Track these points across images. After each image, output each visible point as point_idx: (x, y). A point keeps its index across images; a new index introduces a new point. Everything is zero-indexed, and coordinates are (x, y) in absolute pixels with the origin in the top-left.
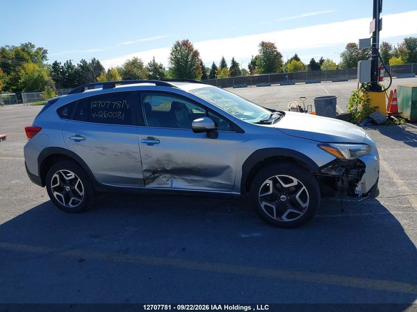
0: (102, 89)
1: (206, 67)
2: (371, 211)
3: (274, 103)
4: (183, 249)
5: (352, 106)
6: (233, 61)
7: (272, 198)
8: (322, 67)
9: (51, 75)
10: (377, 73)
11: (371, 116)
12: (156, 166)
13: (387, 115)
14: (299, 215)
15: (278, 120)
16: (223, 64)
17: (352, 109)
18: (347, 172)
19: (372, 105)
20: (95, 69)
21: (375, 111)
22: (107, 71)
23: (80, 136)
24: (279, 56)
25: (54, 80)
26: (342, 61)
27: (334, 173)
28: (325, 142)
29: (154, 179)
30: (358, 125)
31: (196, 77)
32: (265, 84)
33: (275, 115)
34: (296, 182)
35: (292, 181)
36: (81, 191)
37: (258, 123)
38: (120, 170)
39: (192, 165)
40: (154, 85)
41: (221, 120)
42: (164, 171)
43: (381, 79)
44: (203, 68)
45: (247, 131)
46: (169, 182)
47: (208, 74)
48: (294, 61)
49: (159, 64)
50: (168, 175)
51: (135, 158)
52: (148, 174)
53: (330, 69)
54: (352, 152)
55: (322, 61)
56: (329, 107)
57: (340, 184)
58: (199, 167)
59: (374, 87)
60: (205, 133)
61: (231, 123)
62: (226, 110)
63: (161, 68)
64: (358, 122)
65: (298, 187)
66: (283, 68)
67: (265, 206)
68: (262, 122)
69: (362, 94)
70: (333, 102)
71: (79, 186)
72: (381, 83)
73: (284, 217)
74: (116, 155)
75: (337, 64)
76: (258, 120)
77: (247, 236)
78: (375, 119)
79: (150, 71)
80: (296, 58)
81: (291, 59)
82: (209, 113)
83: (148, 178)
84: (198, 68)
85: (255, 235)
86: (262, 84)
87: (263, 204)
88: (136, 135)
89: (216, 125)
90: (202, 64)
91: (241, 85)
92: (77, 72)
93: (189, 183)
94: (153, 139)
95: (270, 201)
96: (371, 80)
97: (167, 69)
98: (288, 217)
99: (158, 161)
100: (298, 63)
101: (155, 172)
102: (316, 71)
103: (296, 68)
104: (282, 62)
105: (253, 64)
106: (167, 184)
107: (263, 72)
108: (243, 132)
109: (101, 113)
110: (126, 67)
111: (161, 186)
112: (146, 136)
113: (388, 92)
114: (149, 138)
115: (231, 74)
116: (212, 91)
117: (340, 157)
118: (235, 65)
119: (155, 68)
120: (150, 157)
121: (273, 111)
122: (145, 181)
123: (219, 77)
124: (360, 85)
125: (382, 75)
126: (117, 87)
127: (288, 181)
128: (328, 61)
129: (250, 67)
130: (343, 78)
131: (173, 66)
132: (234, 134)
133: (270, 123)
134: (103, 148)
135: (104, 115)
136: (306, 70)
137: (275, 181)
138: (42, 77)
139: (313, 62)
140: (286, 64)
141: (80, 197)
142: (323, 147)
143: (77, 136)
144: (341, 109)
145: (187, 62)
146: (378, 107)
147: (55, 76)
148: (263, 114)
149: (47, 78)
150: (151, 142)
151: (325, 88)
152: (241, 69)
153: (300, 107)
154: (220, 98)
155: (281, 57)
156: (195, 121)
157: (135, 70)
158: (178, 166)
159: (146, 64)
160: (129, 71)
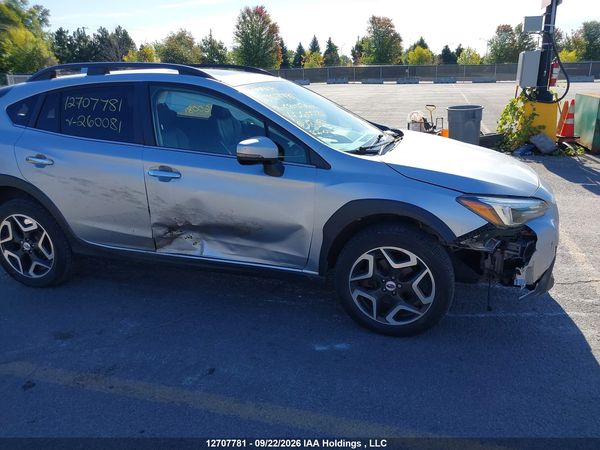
0: (85, 75)
1: (289, 49)
2: (534, 310)
3: (386, 111)
4: (212, 371)
5: (505, 124)
6: (330, 42)
7: (372, 285)
8: (459, 59)
9: (53, 49)
10: (548, 72)
11: (533, 140)
12: (174, 218)
13: (557, 140)
14: (415, 315)
15: (390, 146)
16: (315, 47)
17: (504, 127)
18: (503, 246)
19: (536, 122)
20: (120, 44)
21: (539, 132)
22: (138, 47)
23: (45, 158)
24: (397, 38)
25: (57, 57)
26: (489, 52)
27: (480, 247)
28: (470, 192)
29: (170, 240)
30: (512, 154)
31: (273, 64)
32: (375, 80)
33: (387, 137)
34: (414, 260)
35: (407, 259)
36: (50, 252)
37: (356, 152)
38: (115, 220)
39: (237, 221)
40: (176, 72)
41: (291, 143)
42: (188, 227)
43: (553, 83)
44: (284, 50)
45: (335, 165)
46: (198, 246)
47: (292, 60)
48: (419, 48)
49: (218, 42)
50: (195, 235)
51: (139, 203)
52: (160, 231)
53: (470, 62)
54: (516, 213)
55: (460, 51)
56: (471, 123)
57: (488, 263)
58: (249, 224)
59: (542, 95)
60: (261, 166)
61: (308, 150)
62: (300, 124)
63: (221, 47)
64: (512, 148)
65: (418, 268)
66: (403, 58)
67: (359, 297)
68: (362, 151)
69: (522, 104)
70: (477, 115)
71: (46, 243)
72: (552, 89)
73: (390, 319)
74: (105, 195)
75: (481, 56)
76: (356, 146)
77: (325, 348)
78: (538, 145)
79: (204, 51)
80: (422, 44)
81: (415, 46)
82: (270, 129)
83: (160, 237)
84: (276, 50)
85: (338, 346)
86: (369, 80)
87: (355, 294)
88: (140, 161)
89: (281, 151)
90: (282, 44)
91: (339, 80)
92: (92, 46)
93: (232, 250)
94: (169, 170)
95: (367, 290)
96: (538, 84)
97: (230, 50)
98: (397, 317)
99: (177, 209)
100: (425, 51)
101: (174, 229)
102: (450, 66)
103: (422, 59)
104: (401, 48)
105: (358, 50)
106: (194, 249)
107: (372, 63)
108: (327, 166)
109: (82, 119)
110: (168, 44)
111: (184, 252)
112: (157, 165)
113: (562, 104)
114: (163, 169)
115: (326, 62)
116: (281, 89)
117: (494, 221)
118: (332, 48)
119: (212, 48)
120: (163, 202)
121: (383, 128)
122: (155, 242)
123: (307, 65)
124: (520, 90)
125: (554, 76)
126: (112, 73)
127: (400, 257)
128: (469, 51)
129: (353, 54)
130: (488, 78)
131: (239, 45)
132: (312, 169)
133: (375, 153)
134: (84, 182)
135: (87, 122)
136: (436, 63)
137: (379, 257)
138: (39, 51)
139: (446, 51)
140: (408, 52)
141: (48, 262)
142: (465, 202)
143: (39, 157)
144: (487, 128)
145: (259, 40)
146: (544, 127)
147: (58, 51)
148: (367, 133)
149: (46, 53)
150: (166, 175)
151: (464, 93)
152: (340, 56)
153: (425, 120)
154: (293, 102)
155: (400, 40)
156: (243, 142)
157: (182, 48)
158: (213, 221)
159: (198, 41)
160: (173, 50)
